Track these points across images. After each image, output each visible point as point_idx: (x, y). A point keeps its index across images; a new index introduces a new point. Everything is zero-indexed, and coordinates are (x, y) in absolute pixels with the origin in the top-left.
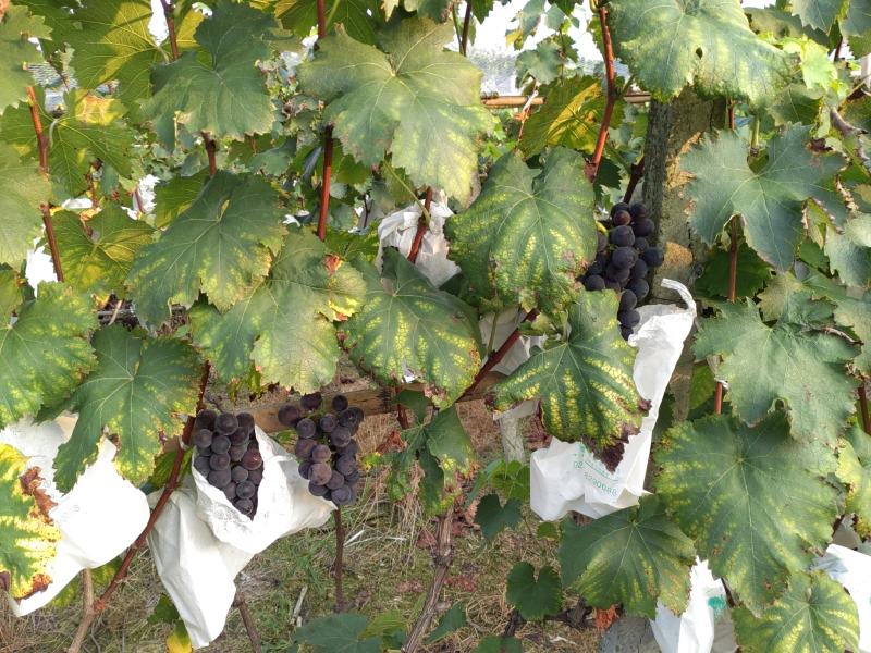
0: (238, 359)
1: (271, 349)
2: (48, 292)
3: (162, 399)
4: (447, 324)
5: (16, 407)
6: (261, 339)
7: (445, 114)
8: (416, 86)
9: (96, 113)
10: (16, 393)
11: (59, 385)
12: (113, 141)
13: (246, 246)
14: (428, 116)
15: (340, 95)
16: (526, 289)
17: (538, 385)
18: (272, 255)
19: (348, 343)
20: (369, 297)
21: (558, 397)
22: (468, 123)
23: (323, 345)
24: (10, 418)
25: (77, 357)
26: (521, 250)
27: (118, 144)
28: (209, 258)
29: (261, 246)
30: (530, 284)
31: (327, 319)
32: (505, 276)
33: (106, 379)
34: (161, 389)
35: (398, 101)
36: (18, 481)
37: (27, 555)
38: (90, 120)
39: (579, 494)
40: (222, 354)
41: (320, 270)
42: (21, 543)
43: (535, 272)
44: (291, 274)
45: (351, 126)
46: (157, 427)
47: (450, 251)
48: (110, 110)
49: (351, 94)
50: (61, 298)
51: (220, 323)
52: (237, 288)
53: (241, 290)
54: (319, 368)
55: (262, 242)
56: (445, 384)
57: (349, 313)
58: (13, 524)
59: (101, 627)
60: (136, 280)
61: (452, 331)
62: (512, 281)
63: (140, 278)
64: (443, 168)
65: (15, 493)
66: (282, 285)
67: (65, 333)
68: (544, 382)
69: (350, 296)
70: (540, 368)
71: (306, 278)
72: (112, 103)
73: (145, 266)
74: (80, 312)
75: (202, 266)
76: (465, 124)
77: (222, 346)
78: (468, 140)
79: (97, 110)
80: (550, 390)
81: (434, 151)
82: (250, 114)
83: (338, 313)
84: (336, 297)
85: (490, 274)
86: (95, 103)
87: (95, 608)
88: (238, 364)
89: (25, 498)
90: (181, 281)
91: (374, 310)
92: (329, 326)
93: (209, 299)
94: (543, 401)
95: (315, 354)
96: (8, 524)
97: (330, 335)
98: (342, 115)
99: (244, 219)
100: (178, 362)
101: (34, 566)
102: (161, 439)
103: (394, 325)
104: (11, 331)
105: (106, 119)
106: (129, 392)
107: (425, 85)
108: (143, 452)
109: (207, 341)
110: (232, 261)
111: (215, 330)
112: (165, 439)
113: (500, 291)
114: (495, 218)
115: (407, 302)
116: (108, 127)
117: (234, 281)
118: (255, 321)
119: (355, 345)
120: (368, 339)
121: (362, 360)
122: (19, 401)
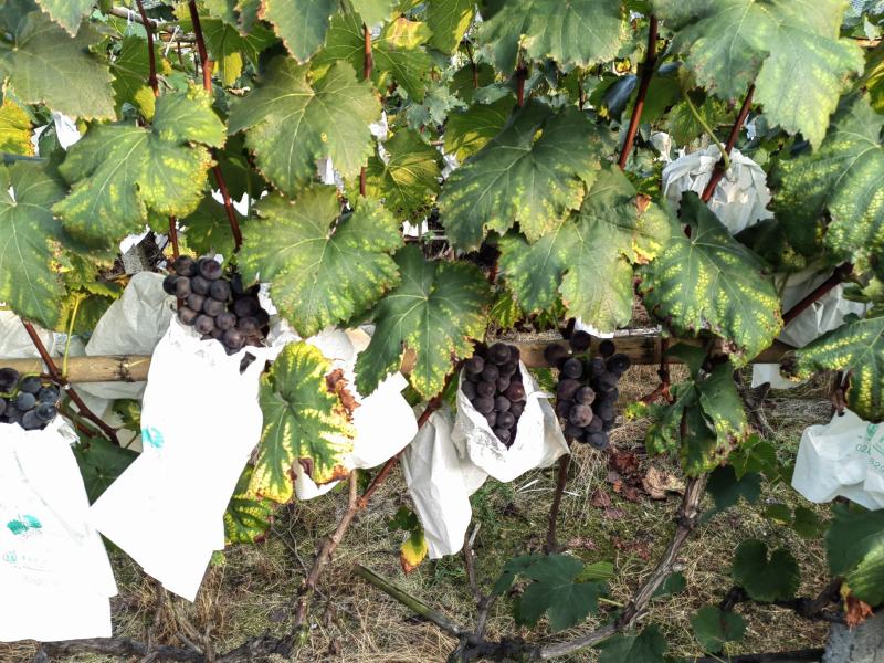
0: (543, 291)
1: (577, 284)
2: (364, 208)
3: (456, 321)
4: (751, 278)
5: (334, 312)
6: (569, 274)
7: (812, 47)
8: (779, 14)
9: (404, 37)
10: (334, 299)
11: (365, 296)
12: (413, 66)
13: (561, 177)
14: (793, 48)
15: (694, 20)
16: (862, 249)
17: (849, 356)
18: (585, 189)
19: (644, 287)
20: (672, 242)
21: (873, 372)
22: (837, 59)
23: (621, 286)
24: (328, 321)
25: (383, 272)
26: (864, 207)
27: (418, 68)
28: (523, 187)
29: (577, 178)
30: (868, 243)
31: (628, 261)
32: (840, 233)
33: (404, 297)
34: (455, 312)
35: (762, 30)
36: (324, 379)
37: (330, 446)
38: (398, 43)
39: (858, 480)
40: (526, 284)
41: (629, 209)
42: (324, 435)
43: (877, 232)
44: (599, 211)
45: (709, 55)
46: (450, 347)
47: (772, 201)
48: (417, 34)
49: (708, 20)
50: (374, 215)
51: (527, 254)
52: (547, 220)
53: (551, 222)
54: (617, 309)
55: (580, 174)
56: (745, 342)
57: (650, 256)
58: (317, 417)
59: (297, 524)
60: (448, 203)
61: (757, 287)
62: (846, 238)
63: (452, 201)
64: (803, 108)
65: (320, 390)
66: (589, 220)
67: (375, 248)
68: (858, 353)
69: (654, 239)
70: (856, 338)
71: (613, 216)
72: (420, 26)
73: (457, 190)
74: (388, 230)
75: (516, 194)
76: (833, 60)
77: (526, 276)
78: (834, 78)
79: (406, 33)
80: (863, 363)
81: (796, 87)
82: (598, 39)
83: (639, 256)
84: (640, 239)
85: (819, 230)
86: (405, 26)
87: (358, 505)
88: (543, 296)
89: (329, 396)
90: (495, 207)
91: (675, 256)
92: (628, 268)
93: (521, 228)
94: (854, 374)
95: (615, 295)
96: (313, 416)
97: (627, 277)
98: (700, 43)
99: (560, 150)
100: (471, 288)
101: (335, 457)
102: (453, 359)
103: (695, 273)
104: (329, 241)
105: (412, 42)
106: (425, 311)
107: (790, 12)
108: (436, 369)
109: (513, 270)
110: (545, 192)
111: (521, 259)
112: (457, 360)
113: (830, 249)
114: (834, 167)
115: (708, 251)
116: (412, 51)
117: (545, 213)
118: (562, 255)
119: (651, 290)
120: (666, 286)
121: (658, 306)
122: (335, 307)
